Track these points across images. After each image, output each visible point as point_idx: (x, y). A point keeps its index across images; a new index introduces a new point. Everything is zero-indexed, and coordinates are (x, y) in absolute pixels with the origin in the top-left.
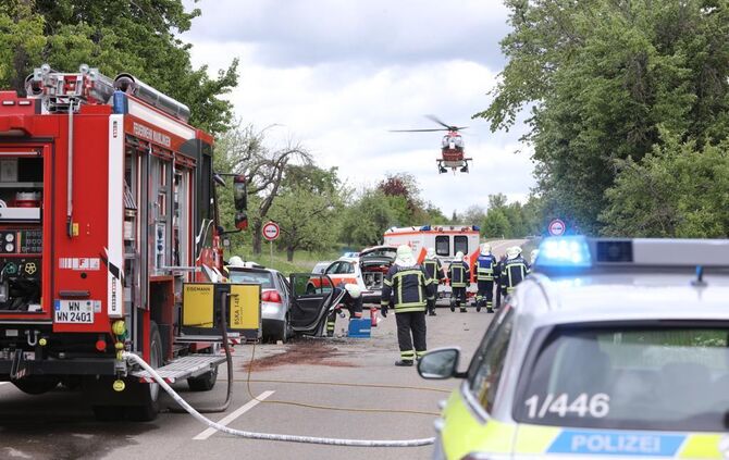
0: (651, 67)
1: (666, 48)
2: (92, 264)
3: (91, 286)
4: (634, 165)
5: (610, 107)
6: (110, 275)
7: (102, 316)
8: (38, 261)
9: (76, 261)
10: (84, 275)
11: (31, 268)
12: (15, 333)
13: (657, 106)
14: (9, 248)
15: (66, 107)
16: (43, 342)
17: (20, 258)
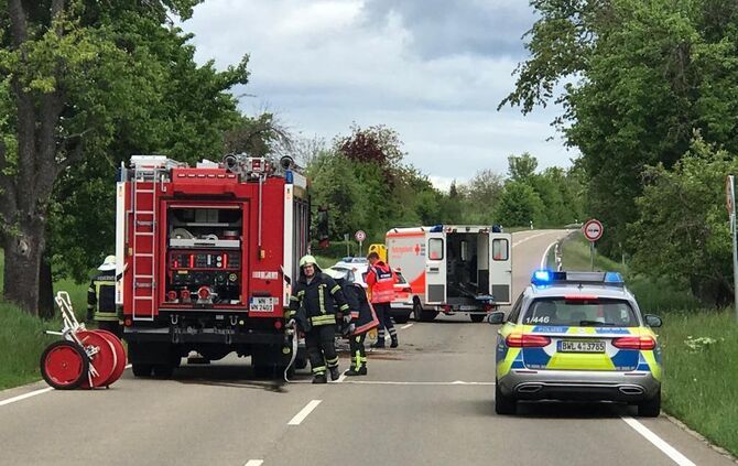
0: (695, 56)
1: (714, 33)
2: (273, 275)
3: (273, 289)
4: (665, 172)
5: (651, 99)
6: (285, 283)
7: (279, 307)
8: (239, 273)
9: (263, 273)
10: (268, 282)
11: (233, 277)
12: (222, 317)
13: (702, 100)
14: (219, 265)
15: (257, 179)
16: (242, 322)
17: (225, 271)
